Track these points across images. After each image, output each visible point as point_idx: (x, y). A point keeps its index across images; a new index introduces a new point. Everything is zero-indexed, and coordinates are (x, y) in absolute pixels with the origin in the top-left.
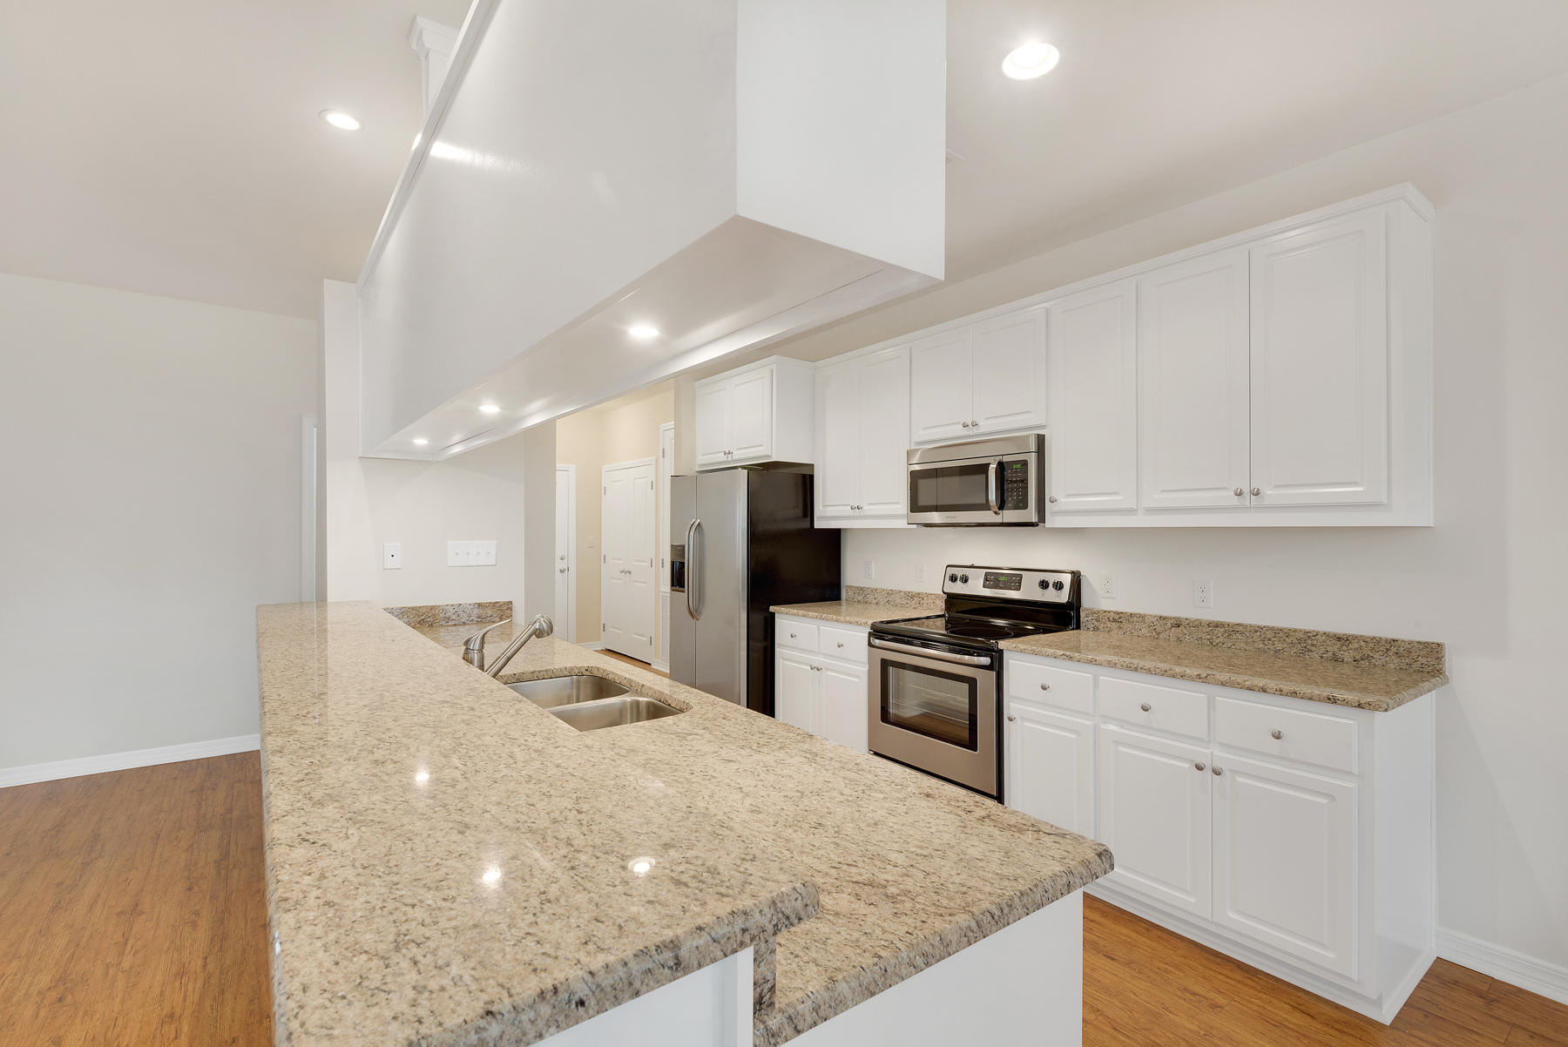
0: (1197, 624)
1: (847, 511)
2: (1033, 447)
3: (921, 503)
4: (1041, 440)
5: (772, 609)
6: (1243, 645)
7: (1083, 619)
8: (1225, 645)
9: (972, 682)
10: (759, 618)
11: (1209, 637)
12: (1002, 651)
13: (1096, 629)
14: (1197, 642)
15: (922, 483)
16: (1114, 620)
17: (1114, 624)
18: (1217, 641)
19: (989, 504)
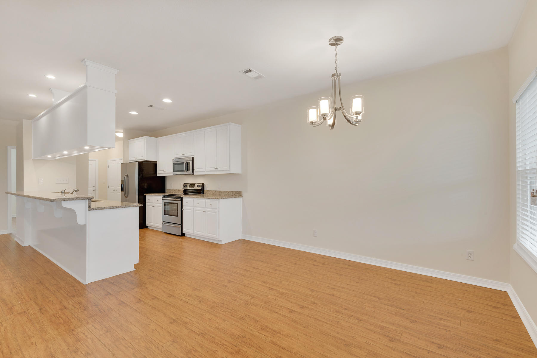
1: (163, 172)
2: (191, 159)
3: (175, 170)
4: (193, 158)
5: (145, 194)
7: (204, 192)
9: (177, 204)
10: (142, 197)
12: (182, 197)
13: (207, 194)
15: (175, 166)
19: (185, 170)
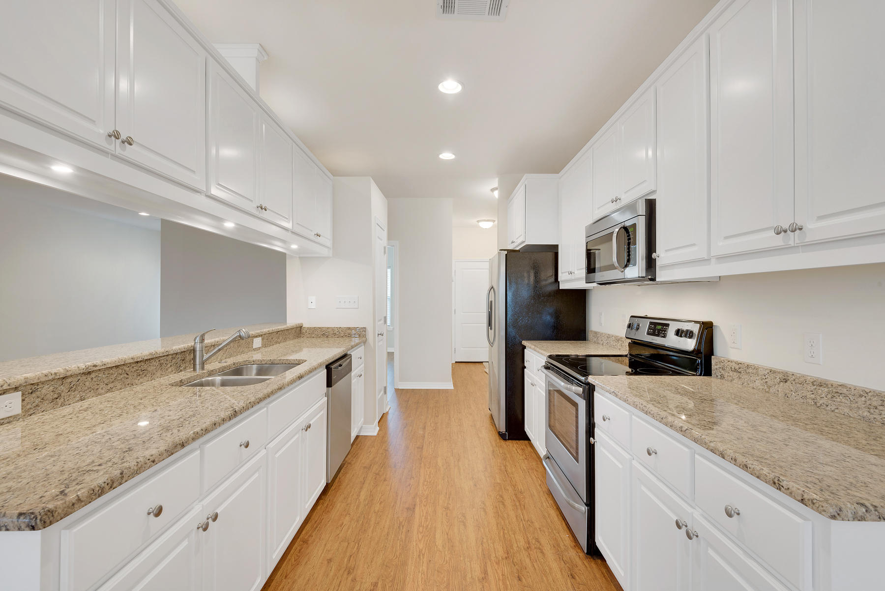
0: (802, 381)
1: (568, 275)
2: (643, 211)
3: (591, 266)
4: (651, 205)
5: (522, 342)
6: (847, 410)
7: (714, 367)
8: (829, 408)
9: (576, 405)
11: (813, 396)
12: (591, 384)
13: (722, 377)
14: (802, 401)
16: (735, 370)
17: (735, 374)
18: (821, 402)
19: (616, 264)
